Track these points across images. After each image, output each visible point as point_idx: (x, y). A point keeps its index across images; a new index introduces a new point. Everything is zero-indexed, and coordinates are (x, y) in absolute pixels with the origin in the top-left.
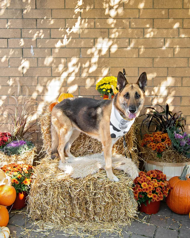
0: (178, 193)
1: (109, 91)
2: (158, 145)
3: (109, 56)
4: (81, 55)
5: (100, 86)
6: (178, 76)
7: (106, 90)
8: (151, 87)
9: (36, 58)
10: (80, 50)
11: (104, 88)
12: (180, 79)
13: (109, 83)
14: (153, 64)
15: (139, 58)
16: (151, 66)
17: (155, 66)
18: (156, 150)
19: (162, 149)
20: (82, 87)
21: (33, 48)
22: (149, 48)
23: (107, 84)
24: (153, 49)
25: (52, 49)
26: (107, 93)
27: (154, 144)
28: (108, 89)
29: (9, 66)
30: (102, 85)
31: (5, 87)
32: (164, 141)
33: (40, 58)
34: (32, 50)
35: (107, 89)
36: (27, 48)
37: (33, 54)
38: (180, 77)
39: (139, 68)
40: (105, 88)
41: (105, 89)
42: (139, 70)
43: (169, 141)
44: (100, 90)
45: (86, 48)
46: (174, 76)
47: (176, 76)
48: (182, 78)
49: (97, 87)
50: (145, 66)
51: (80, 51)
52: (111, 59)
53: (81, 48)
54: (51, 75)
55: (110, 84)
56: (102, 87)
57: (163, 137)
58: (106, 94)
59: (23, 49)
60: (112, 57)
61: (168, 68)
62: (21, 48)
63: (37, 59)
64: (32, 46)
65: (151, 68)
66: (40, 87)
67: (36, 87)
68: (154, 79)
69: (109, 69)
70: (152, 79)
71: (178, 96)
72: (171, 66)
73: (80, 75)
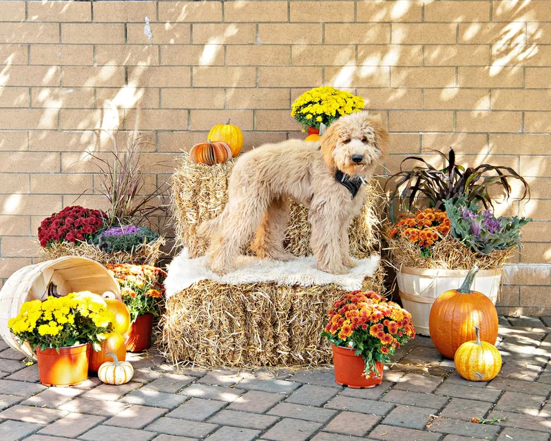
0: (451, 314)
1: (319, 119)
2: (423, 231)
3: (323, 40)
4: (259, 39)
5: (300, 107)
6: (481, 86)
7: (314, 116)
8: (419, 112)
9: (157, 46)
10: (257, 26)
11: (308, 113)
13: (320, 102)
14: (424, 59)
15: (391, 46)
16: (418, 64)
17: (427, 63)
18: (418, 242)
19: (430, 241)
20: (260, 111)
21: (150, 23)
22: (414, 22)
23: (316, 103)
24: (423, 24)
25: (194, 25)
26: (316, 123)
27: (415, 230)
28: (318, 115)
29: (94, 62)
30: (306, 105)
31: (85, 110)
32: (439, 224)
33: (166, 46)
34: (147, 28)
35: (314, 114)
36: (134, 23)
37: (150, 36)
38: (486, 88)
39: (390, 68)
40: (311, 112)
41: (312, 114)
43: (448, 224)
44: (301, 117)
45: (269, 22)
46: (470, 86)
47: (477, 86)
48: (491, 90)
49: (294, 109)
50: (405, 63)
51: (257, 30)
52: (327, 47)
53: (259, 22)
54: (191, 85)
55: (322, 103)
56: (304, 111)
57: (436, 218)
58: (313, 126)
59: (128, 25)
60: (328, 43)
61: (457, 67)
62: (122, 23)
63: (159, 47)
64: (147, 19)
65: (418, 69)
66: (164, 111)
67: (157, 111)
68: (426, 92)
69: (323, 71)
70: (420, 93)
71: (481, 133)
72: (465, 64)
73: (257, 84)
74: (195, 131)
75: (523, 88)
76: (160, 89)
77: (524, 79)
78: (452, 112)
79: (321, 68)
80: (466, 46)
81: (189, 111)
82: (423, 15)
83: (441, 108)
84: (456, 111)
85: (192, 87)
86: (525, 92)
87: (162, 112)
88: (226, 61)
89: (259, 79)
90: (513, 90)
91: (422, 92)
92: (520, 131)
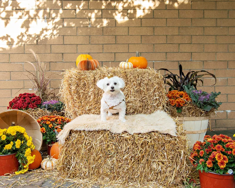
3: (115, 25)
4: (90, 25)
6: (176, 43)
8: (153, 53)
10: (90, 20)
12: (178, 45)
14: (154, 33)
15: (141, 27)
16: (152, 35)
17: (155, 34)
20: (91, 54)
21: (46, 18)
24: (153, 19)
25: (64, 19)
31: (20, 54)
33: (53, 28)
37: (47, 24)
39: (141, 36)
42: (141, 38)
47: (174, 43)
48: (179, 44)
50: (147, 34)
52: (117, 28)
53: (90, 18)
59: (37, 19)
60: (117, 26)
61: (167, 36)
62: (35, 18)
65: (152, 36)
66: (53, 54)
67: (50, 54)
68: (155, 45)
69: (116, 37)
70: (153, 46)
71: (176, 61)
72: (169, 34)
73: (90, 43)
74: (65, 62)
75: (191, 44)
76: (51, 45)
77: (191, 40)
78: (165, 53)
79: (115, 36)
80: (170, 28)
81: (63, 54)
82: (153, 15)
83: (161, 51)
84: (166, 53)
85: (64, 44)
86: (192, 45)
87: (52, 54)
88: (77, 34)
89: (90, 41)
90: (187, 44)
91: (154, 45)
92: (191, 60)
